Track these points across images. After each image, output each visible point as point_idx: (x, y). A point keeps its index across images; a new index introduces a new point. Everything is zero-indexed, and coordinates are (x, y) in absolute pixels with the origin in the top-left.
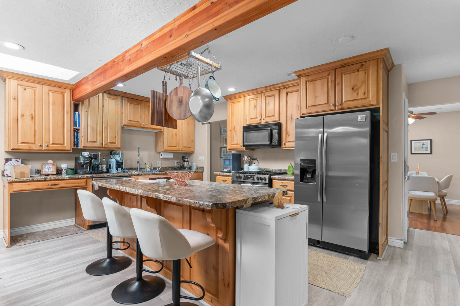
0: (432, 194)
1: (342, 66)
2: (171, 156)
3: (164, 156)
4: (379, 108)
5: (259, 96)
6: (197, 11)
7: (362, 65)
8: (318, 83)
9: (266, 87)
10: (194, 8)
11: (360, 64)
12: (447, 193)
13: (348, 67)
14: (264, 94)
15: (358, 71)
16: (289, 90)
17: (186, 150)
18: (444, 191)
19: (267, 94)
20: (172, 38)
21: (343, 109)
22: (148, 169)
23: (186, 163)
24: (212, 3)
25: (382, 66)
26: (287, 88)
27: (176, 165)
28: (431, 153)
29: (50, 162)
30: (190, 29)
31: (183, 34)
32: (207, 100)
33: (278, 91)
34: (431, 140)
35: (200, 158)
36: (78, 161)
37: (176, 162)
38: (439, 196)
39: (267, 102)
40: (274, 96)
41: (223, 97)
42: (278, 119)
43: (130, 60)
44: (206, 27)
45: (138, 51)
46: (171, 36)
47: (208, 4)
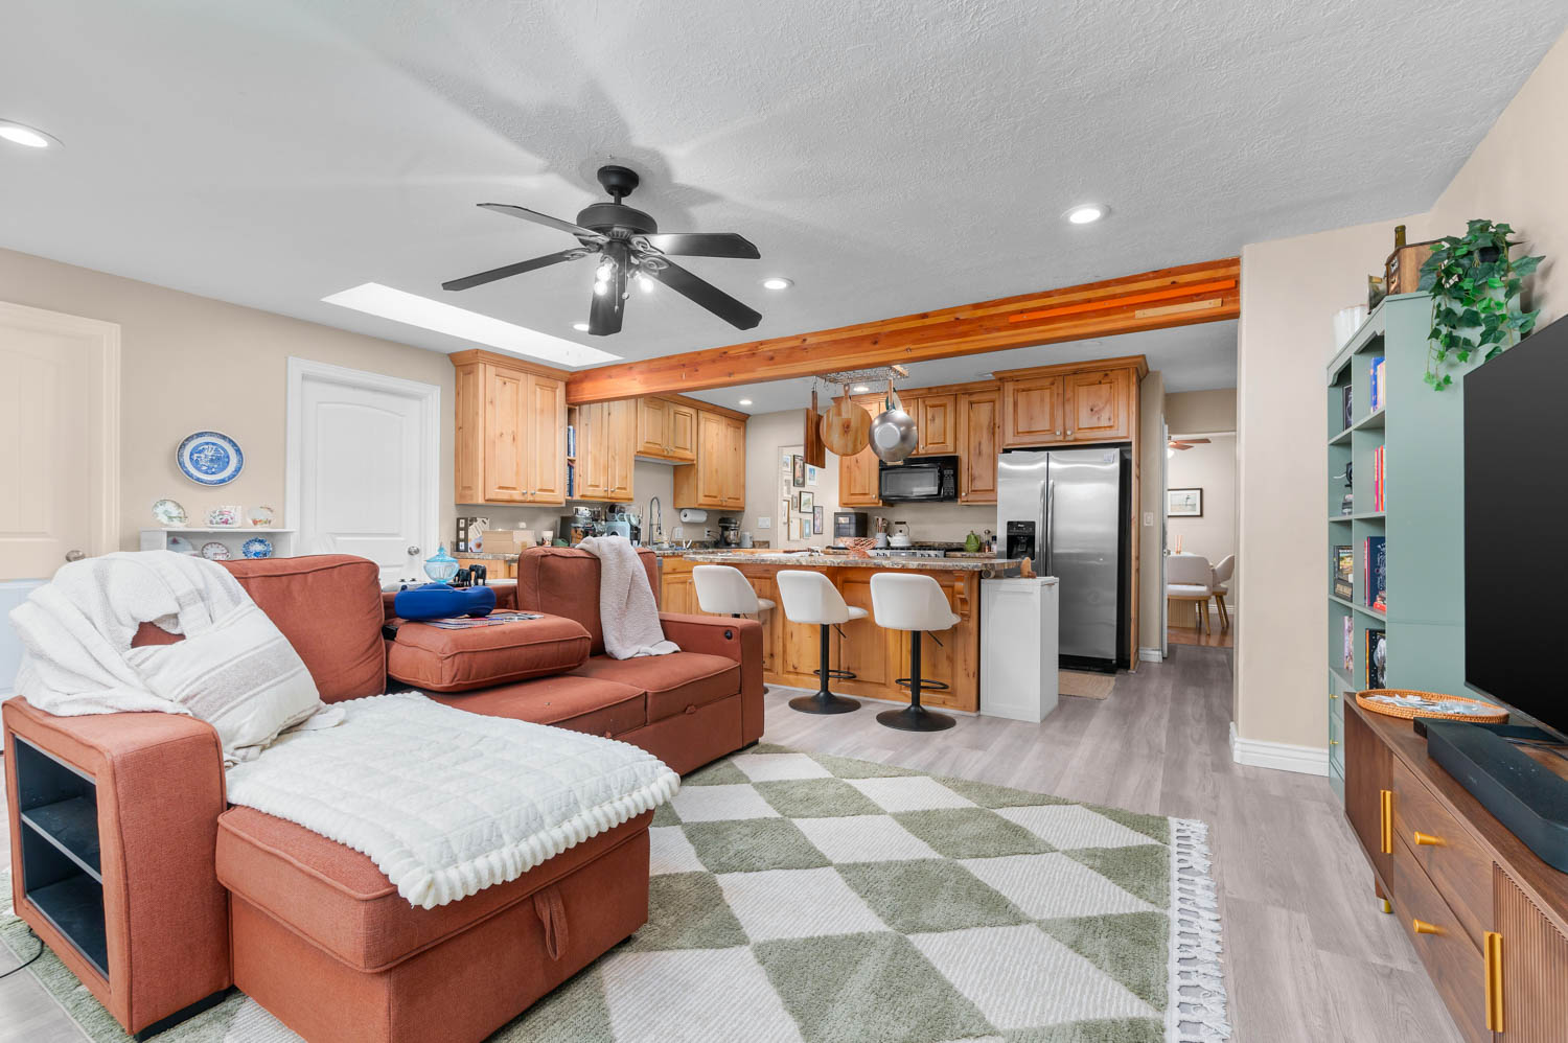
0: (1203, 589)
1: (1075, 373)
2: (702, 517)
3: (691, 517)
4: (1131, 443)
5: (914, 403)
6: (928, 321)
7: (1106, 375)
8: (1035, 395)
9: (929, 388)
10: (924, 316)
11: (1104, 373)
12: (1227, 589)
13: (1084, 375)
14: (924, 402)
15: (1100, 383)
16: (975, 398)
17: (731, 504)
18: (1223, 585)
19: (929, 402)
20: (877, 346)
21: (1076, 440)
22: (666, 546)
23: (732, 533)
24: (957, 319)
25: (1134, 380)
26: (971, 394)
27: (705, 538)
28: (1201, 515)
29: (523, 525)
30: (914, 342)
31: (903, 344)
32: (902, 429)
33: (952, 398)
34: (1201, 490)
35: (760, 523)
36: (573, 525)
37: (707, 529)
38: (1214, 593)
39: (929, 417)
40: (944, 406)
41: (833, 398)
42: (952, 450)
43: (772, 358)
44: (946, 347)
45: (793, 348)
46: (875, 343)
47: (950, 318)
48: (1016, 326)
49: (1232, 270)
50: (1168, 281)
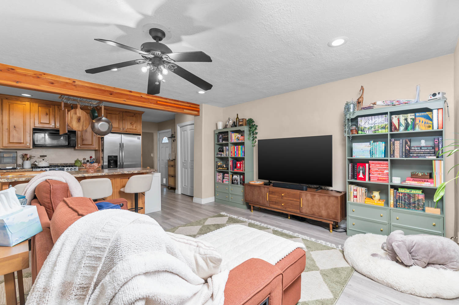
1: (126, 112)
4: (141, 134)
7: (134, 115)
8: (113, 116)
10: (131, 92)
13: (129, 113)
21: (126, 132)
43: (52, 83)
44: (136, 104)
45: (67, 83)
46: (111, 94)
47: (139, 95)
48: (157, 104)
49: (198, 107)
50: (189, 105)
